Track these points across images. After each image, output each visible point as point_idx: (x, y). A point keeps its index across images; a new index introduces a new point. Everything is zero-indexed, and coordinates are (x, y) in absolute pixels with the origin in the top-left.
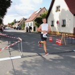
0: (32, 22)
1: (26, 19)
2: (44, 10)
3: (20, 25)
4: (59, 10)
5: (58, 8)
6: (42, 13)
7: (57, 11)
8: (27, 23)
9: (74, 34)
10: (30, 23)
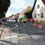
0: (23, 15)
1: (19, 14)
2: (30, 8)
3: (16, 17)
5: (38, 6)
6: (29, 10)
7: (38, 8)
8: (20, 16)
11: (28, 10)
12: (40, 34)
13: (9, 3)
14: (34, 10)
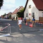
0: (15, 15)
2: (22, 7)
4: (31, 8)
7: (29, 8)
8: (12, 15)
9: (39, 21)
10: (14, 15)
11: (20, 9)
12: (31, 32)
13: (2, 2)
14: (26, 10)
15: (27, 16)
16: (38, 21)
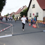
15: (31, 16)
16: (41, 21)
